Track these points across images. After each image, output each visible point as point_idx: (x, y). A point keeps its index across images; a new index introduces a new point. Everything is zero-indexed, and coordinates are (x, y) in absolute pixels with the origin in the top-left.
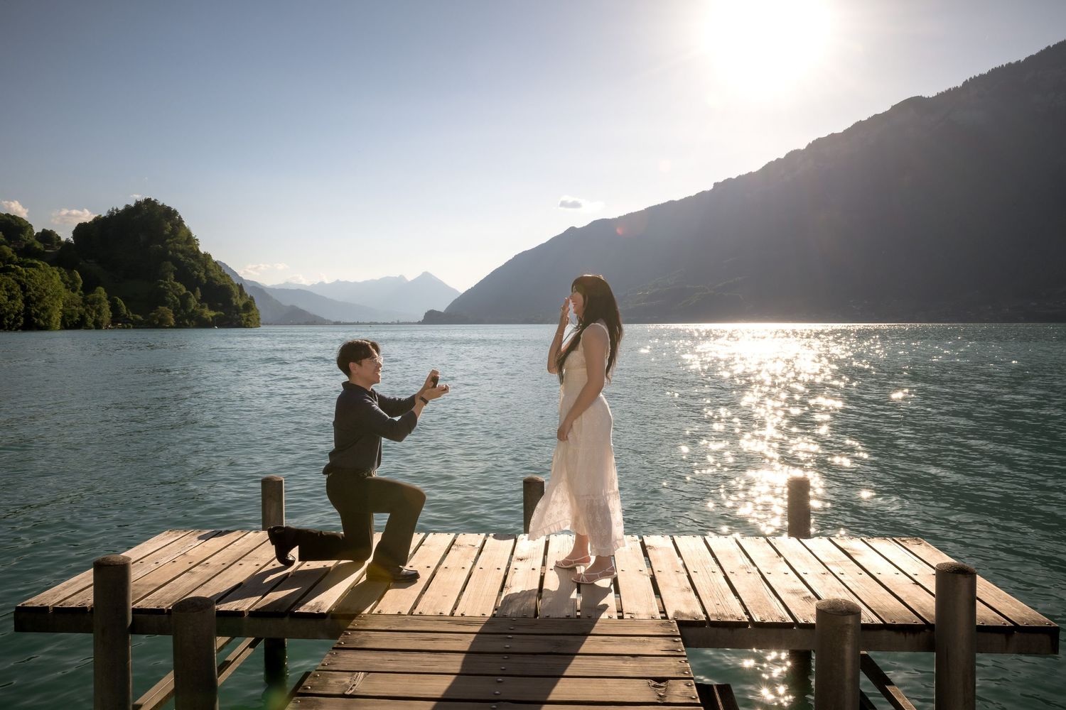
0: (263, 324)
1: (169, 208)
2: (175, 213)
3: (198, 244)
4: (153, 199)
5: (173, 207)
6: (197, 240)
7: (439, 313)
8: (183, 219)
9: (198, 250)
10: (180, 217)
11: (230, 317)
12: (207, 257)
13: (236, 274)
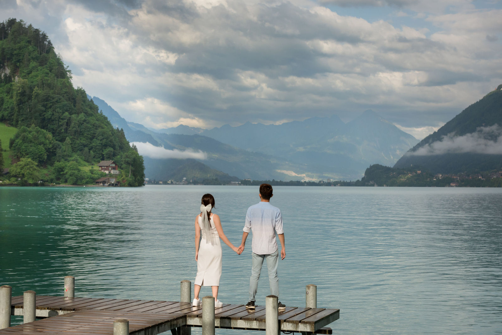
0: (150, 182)
1: (37, 31)
2: (44, 37)
3: (71, 77)
4: (18, 20)
5: (42, 30)
6: (69, 71)
7: (387, 170)
8: (54, 46)
9: (70, 86)
10: (49, 42)
11: (107, 172)
12: (81, 93)
13: (116, 114)
